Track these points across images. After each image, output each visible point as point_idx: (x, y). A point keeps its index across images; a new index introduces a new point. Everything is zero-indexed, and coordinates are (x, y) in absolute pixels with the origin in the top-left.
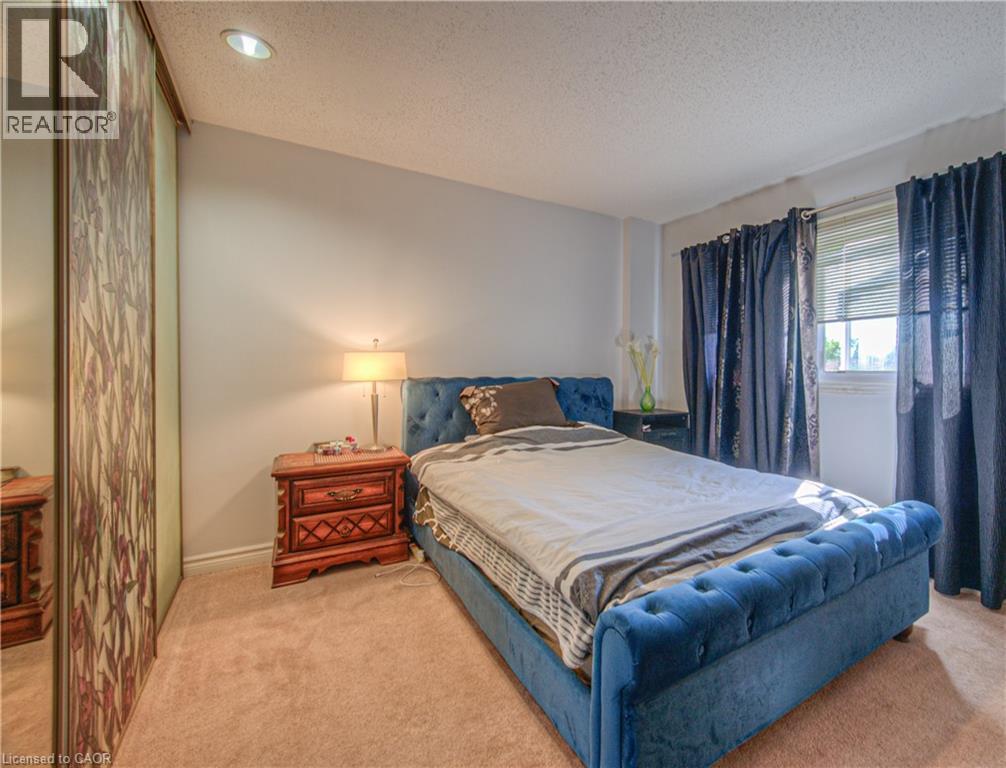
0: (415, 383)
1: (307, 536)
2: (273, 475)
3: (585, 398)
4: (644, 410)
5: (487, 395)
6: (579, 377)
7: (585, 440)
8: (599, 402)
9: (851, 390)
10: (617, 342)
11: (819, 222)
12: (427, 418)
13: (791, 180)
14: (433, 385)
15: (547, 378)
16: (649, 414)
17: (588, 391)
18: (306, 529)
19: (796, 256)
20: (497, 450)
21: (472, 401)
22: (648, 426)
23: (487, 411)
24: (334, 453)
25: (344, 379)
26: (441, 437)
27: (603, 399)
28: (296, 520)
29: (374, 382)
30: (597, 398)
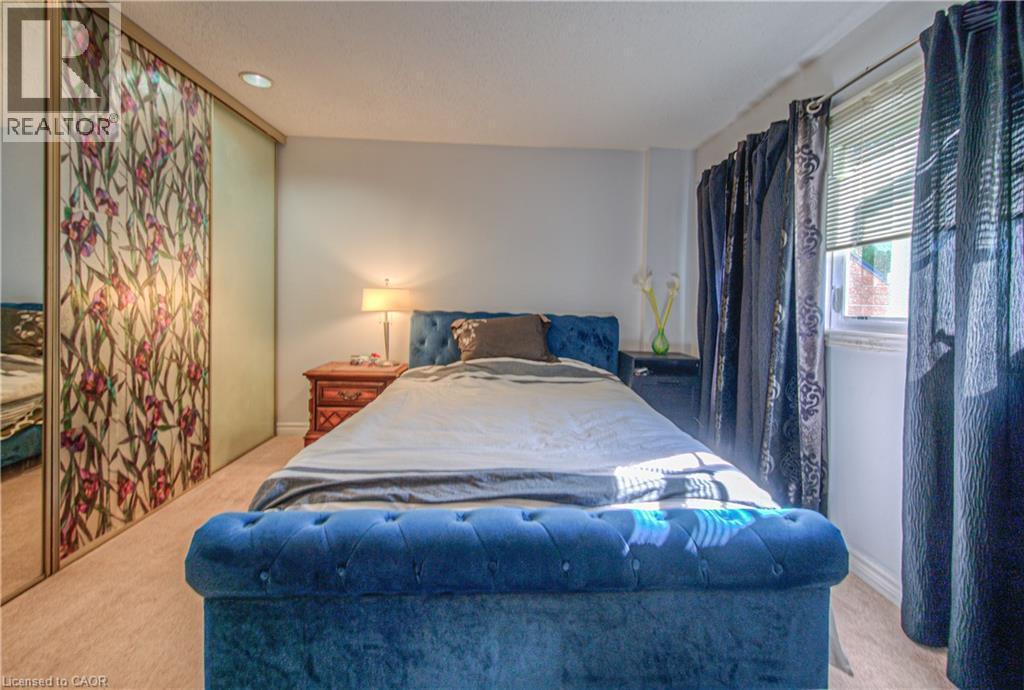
0: (417, 313)
1: (325, 422)
2: (304, 374)
3: (583, 336)
4: (656, 353)
5: (470, 327)
6: (580, 315)
7: (554, 375)
8: (600, 342)
9: (866, 343)
10: (635, 281)
11: (833, 112)
12: (426, 344)
13: (808, 64)
14: (431, 318)
15: (538, 315)
16: (661, 357)
17: (586, 328)
18: (324, 416)
19: (793, 164)
20: (457, 375)
21: (459, 331)
22: (645, 369)
23: (466, 341)
24: (357, 364)
25: (364, 309)
26: (437, 360)
27: (605, 338)
28: (319, 409)
29: (386, 312)
30: (597, 337)
